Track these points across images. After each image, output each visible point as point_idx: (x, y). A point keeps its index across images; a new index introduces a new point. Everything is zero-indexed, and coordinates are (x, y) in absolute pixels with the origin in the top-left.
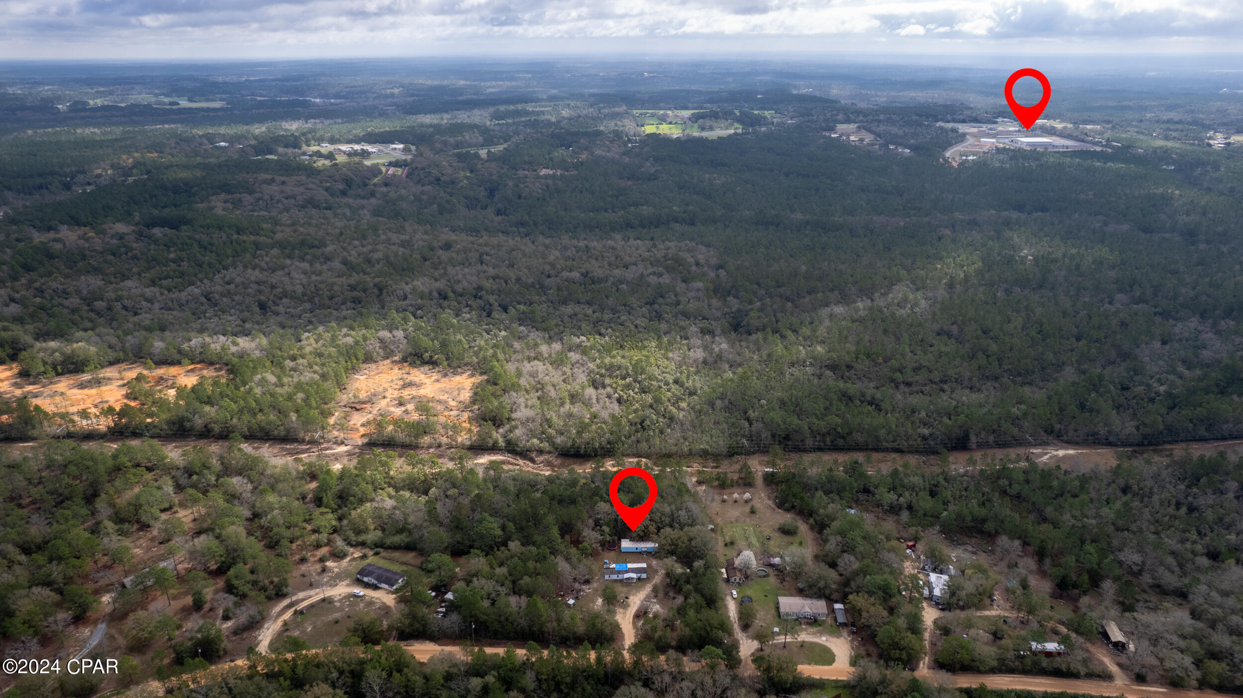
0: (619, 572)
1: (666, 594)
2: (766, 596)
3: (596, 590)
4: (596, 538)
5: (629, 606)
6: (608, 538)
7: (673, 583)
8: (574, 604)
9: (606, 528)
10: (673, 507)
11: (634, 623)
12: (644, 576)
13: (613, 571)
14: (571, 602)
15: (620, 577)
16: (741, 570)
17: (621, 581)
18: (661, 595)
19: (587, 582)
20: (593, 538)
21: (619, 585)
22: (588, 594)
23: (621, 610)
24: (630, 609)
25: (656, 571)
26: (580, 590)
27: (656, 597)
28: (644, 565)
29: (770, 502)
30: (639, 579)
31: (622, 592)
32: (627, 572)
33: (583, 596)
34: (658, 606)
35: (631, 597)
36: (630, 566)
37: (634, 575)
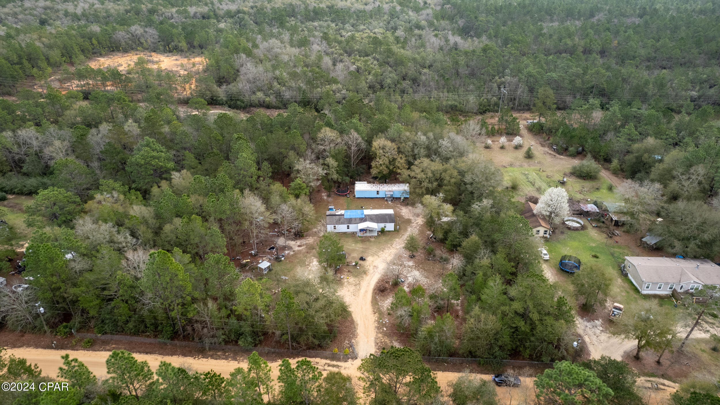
0: (350, 221)
1: (430, 253)
2: (596, 257)
3: (310, 248)
4: (314, 174)
5: (365, 273)
6: (335, 176)
7: (440, 235)
8: (269, 269)
9: (331, 161)
10: (431, 135)
11: (375, 302)
12: (390, 227)
13: (341, 219)
14: (264, 264)
15: (353, 228)
16: (544, 218)
17: (353, 234)
18: (420, 255)
19: (299, 235)
20: (310, 172)
21: (350, 240)
22: (296, 253)
23: (352, 280)
24: (367, 278)
25: (408, 222)
26: (284, 248)
27: (412, 257)
28: (391, 211)
29: (546, 149)
30: (382, 232)
31: (354, 250)
32: (363, 220)
33: (287, 257)
34: (416, 274)
35: (369, 259)
36: (367, 212)
37: (375, 226)
